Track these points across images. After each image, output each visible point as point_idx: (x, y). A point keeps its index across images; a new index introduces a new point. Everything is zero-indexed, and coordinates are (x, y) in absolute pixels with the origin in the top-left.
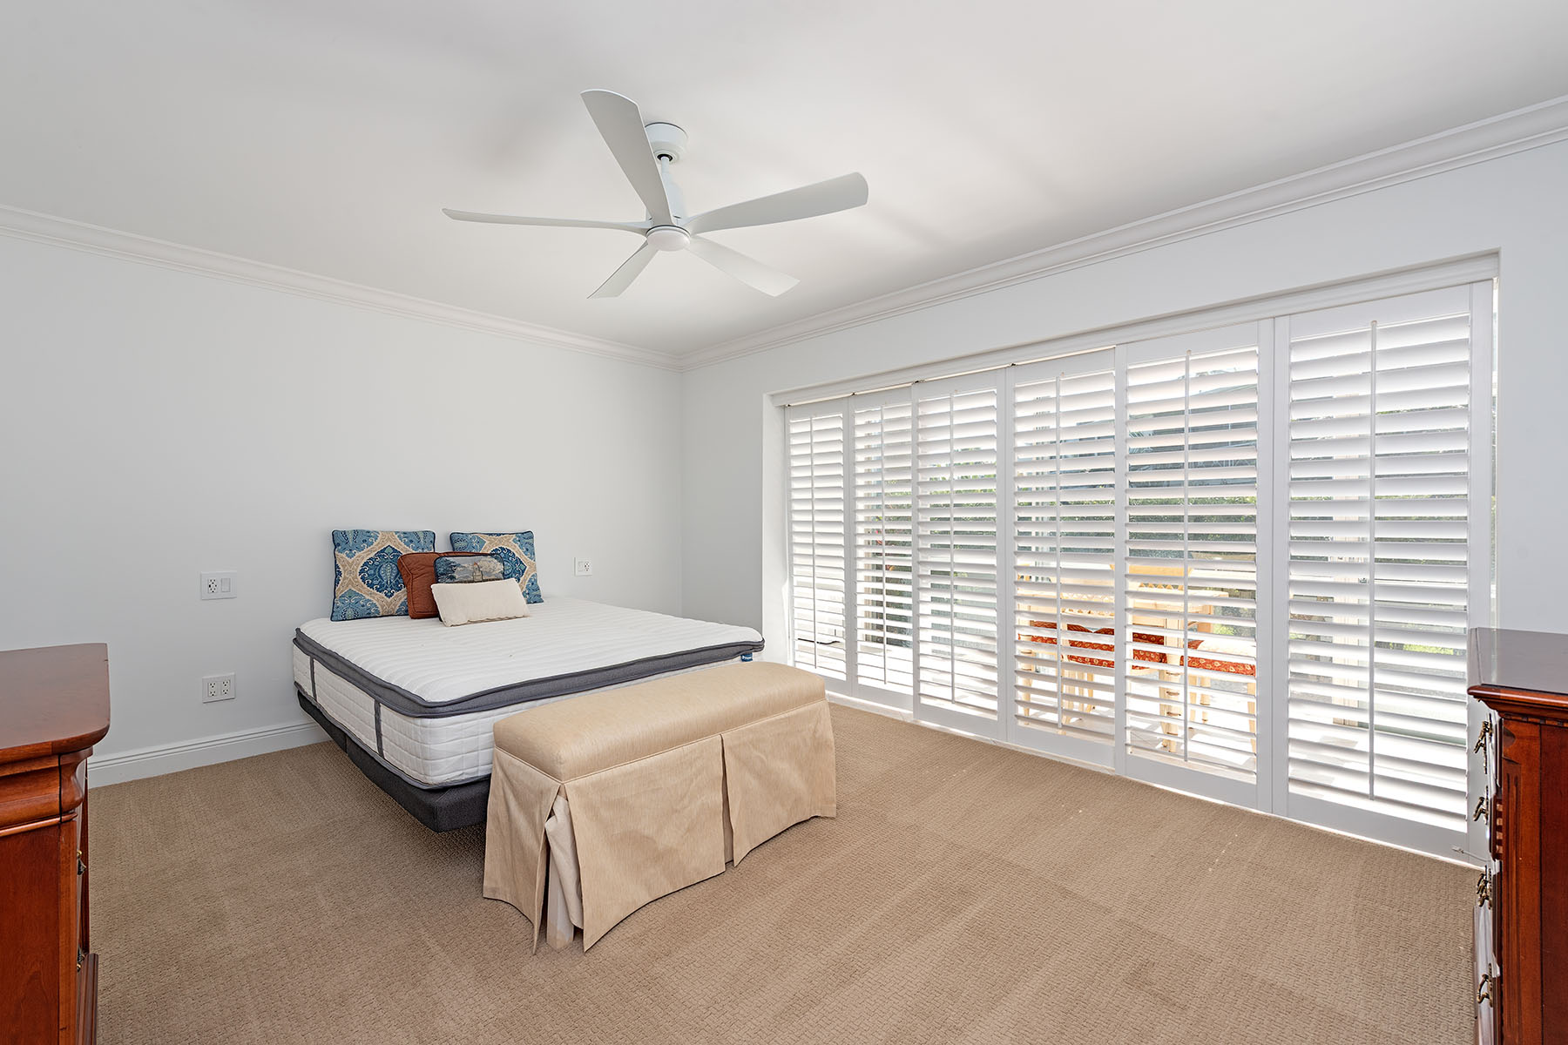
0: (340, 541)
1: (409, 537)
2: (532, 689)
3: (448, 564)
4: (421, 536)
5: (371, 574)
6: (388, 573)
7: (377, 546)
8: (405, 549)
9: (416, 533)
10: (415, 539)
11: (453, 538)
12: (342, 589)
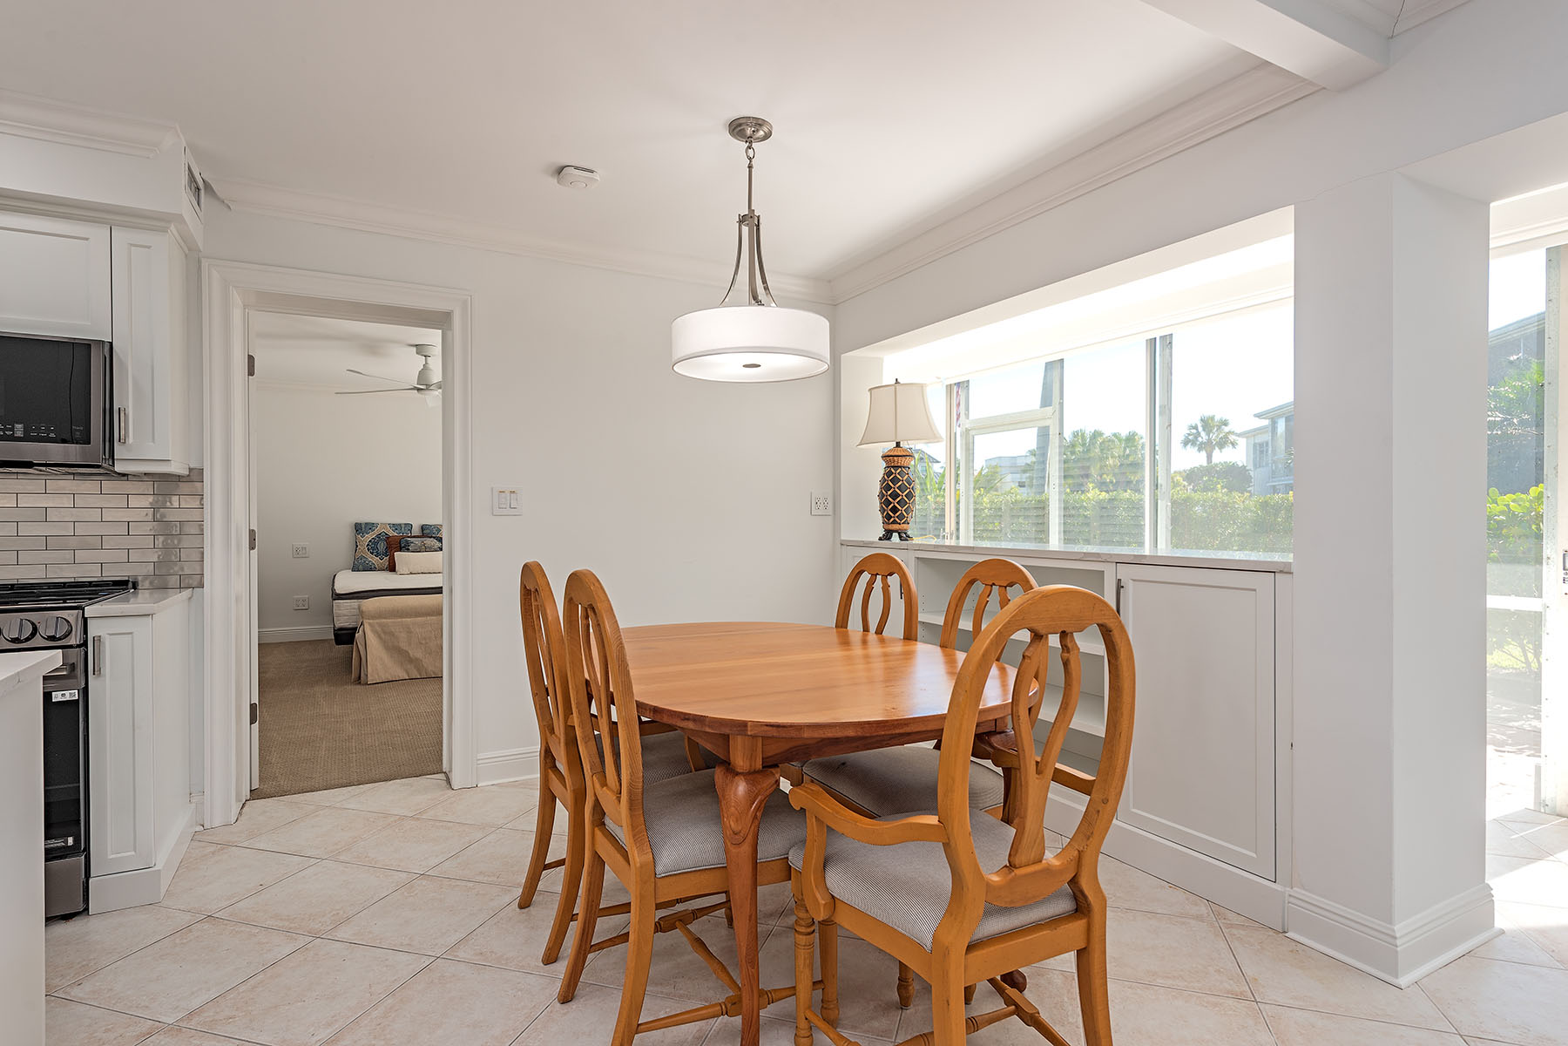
0: (359, 528)
1: (395, 526)
2: (430, 590)
3: (407, 541)
4: (403, 526)
5: (373, 547)
6: (382, 546)
7: (377, 532)
8: (392, 533)
9: (400, 525)
10: (399, 528)
11: (423, 528)
12: (358, 554)
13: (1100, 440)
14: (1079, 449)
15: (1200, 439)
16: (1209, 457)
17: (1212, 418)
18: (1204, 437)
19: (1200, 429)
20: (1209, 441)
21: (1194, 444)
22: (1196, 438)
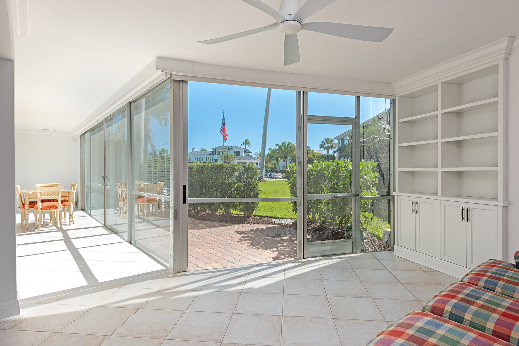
13: (290, 145)
14: (283, 148)
15: (325, 146)
16: (328, 152)
17: (328, 139)
18: (326, 145)
19: (325, 142)
20: (328, 146)
21: (323, 147)
22: (324, 145)
